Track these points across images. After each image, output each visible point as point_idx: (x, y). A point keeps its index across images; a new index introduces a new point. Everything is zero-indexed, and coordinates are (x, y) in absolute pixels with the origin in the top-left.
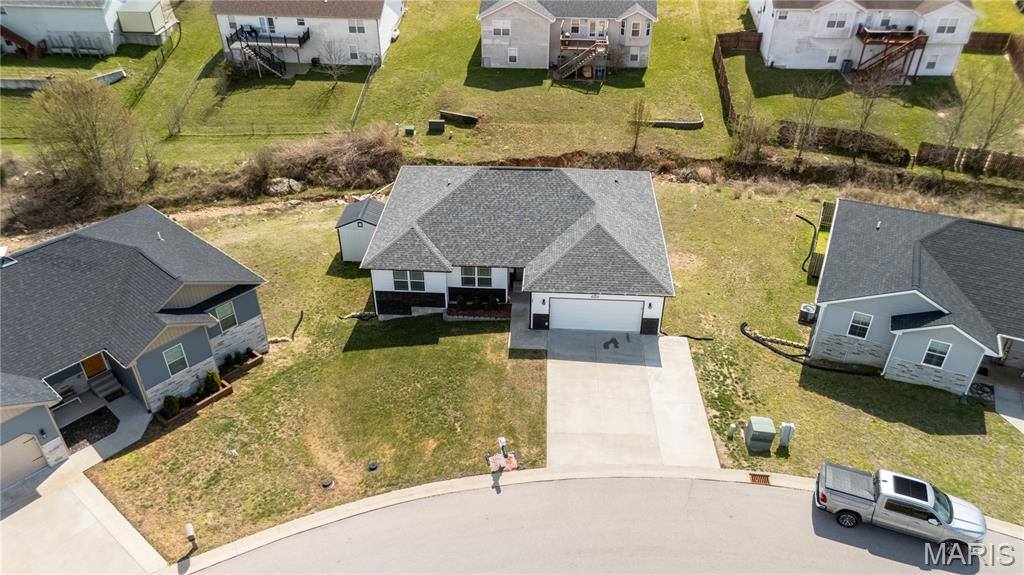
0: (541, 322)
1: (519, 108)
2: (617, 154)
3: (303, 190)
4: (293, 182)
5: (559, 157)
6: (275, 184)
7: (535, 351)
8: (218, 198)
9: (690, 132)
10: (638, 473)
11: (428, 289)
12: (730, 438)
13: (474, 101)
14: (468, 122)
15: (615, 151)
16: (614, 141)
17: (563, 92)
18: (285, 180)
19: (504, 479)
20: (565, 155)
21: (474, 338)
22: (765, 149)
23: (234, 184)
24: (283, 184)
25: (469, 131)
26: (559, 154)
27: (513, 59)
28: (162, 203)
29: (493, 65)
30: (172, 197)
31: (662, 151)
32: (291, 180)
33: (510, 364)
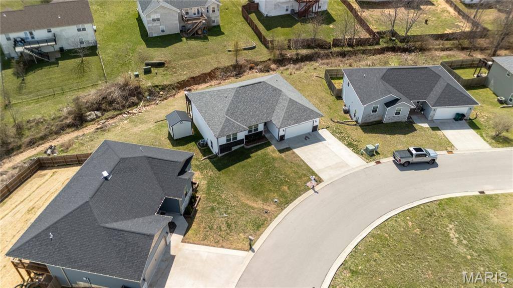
0: (282, 138)
1: (180, 54)
2: (231, 65)
3: (103, 115)
4: (97, 113)
5: (210, 73)
6: (89, 115)
7: (287, 148)
8: (63, 130)
9: (253, 50)
10: (348, 173)
11: (238, 139)
12: (362, 154)
13: (157, 54)
14: (160, 65)
15: (230, 64)
16: (227, 61)
17: (193, 43)
18: (93, 113)
19: (316, 189)
20: (212, 71)
21: (263, 151)
22: (284, 52)
23: (68, 121)
24: (92, 115)
25: (163, 69)
26: (209, 71)
27: (163, 31)
28: (35, 141)
29: (154, 35)
30: (38, 136)
31: (247, 61)
32: (95, 112)
33: (283, 155)
